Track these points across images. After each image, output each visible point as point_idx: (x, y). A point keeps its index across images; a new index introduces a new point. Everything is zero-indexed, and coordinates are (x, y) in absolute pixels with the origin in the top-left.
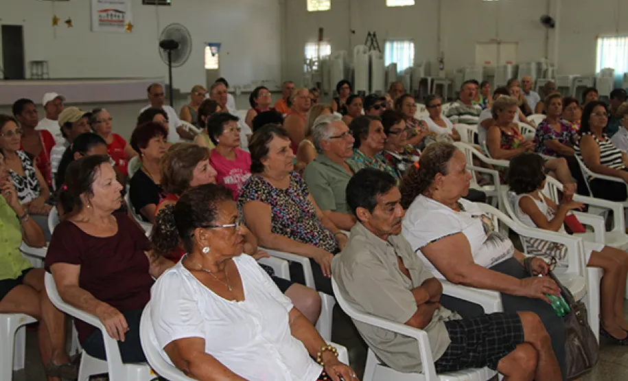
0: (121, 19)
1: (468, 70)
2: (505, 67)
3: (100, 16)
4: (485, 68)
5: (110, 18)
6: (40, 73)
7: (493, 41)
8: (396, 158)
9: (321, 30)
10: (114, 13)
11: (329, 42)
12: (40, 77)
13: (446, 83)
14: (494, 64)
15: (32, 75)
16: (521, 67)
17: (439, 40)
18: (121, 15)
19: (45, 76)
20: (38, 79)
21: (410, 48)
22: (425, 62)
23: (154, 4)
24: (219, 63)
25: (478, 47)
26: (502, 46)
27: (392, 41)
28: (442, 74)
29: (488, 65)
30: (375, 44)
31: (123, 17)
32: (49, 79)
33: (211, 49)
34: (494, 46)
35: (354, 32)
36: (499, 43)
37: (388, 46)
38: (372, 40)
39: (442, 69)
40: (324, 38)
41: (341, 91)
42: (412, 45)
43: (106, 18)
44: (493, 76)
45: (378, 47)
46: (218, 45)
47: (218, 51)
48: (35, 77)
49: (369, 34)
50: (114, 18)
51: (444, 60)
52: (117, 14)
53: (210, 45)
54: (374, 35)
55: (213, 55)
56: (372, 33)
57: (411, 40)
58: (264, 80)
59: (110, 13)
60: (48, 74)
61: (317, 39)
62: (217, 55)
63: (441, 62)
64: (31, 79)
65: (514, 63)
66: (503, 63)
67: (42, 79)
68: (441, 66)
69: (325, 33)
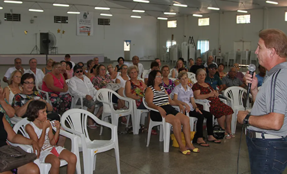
0: (89, 30)
1: (230, 53)
2: (245, 52)
3: (80, 29)
4: (237, 52)
5: (84, 30)
6: (54, 52)
7: (241, 41)
8: (22, 97)
9: (173, 36)
10: (86, 28)
11: (176, 40)
12: (54, 53)
13: (221, 58)
14: (241, 50)
15: (51, 52)
16: (252, 52)
17: (219, 40)
18: (89, 29)
19: (57, 53)
20: (53, 54)
21: (207, 43)
22: (213, 49)
23: (103, 24)
24: (130, 49)
25: (235, 43)
26: (244, 43)
27: (200, 40)
28: (220, 55)
29: (239, 51)
30: (192, 41)
31: (90, 30)
32: (58, 54)
33: (127, 43)
34: (242, 43)
35: (185, 36)
36: (243, 42)
37: (199, 42)
38: (191, 40)
39: (220, 52)
40: (174, 39)
41: (120, 62)
42: (208, 42)
43: (83, 30)
44: (240, 56)
45: (194, 43)
46: (130, 41)
47: (130, 44)
48: (52, 53)
49: (190, 37)
50: (86, 30)
51: (221, 49)
52: (87, 28)
53: (126, 41)
54: (192, 38)
55: (127, 45)
56: (191, 37)
57: (208, 40)
58: (150, 55)
59: (84, 28)
60: (57, 52)
61: (171, 39)
62: (129, 45)
63: (220, 49)
64: (51, 54)
65: (249, 50)
66: (245, 50)
67: (55, 54)
68: (220, 51)
69: (174, 37)
